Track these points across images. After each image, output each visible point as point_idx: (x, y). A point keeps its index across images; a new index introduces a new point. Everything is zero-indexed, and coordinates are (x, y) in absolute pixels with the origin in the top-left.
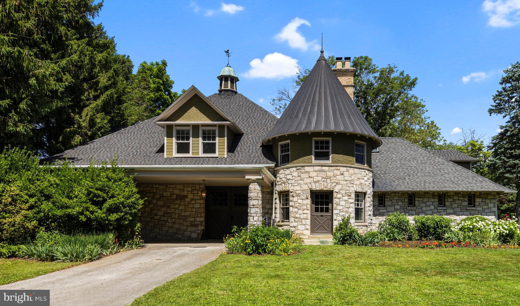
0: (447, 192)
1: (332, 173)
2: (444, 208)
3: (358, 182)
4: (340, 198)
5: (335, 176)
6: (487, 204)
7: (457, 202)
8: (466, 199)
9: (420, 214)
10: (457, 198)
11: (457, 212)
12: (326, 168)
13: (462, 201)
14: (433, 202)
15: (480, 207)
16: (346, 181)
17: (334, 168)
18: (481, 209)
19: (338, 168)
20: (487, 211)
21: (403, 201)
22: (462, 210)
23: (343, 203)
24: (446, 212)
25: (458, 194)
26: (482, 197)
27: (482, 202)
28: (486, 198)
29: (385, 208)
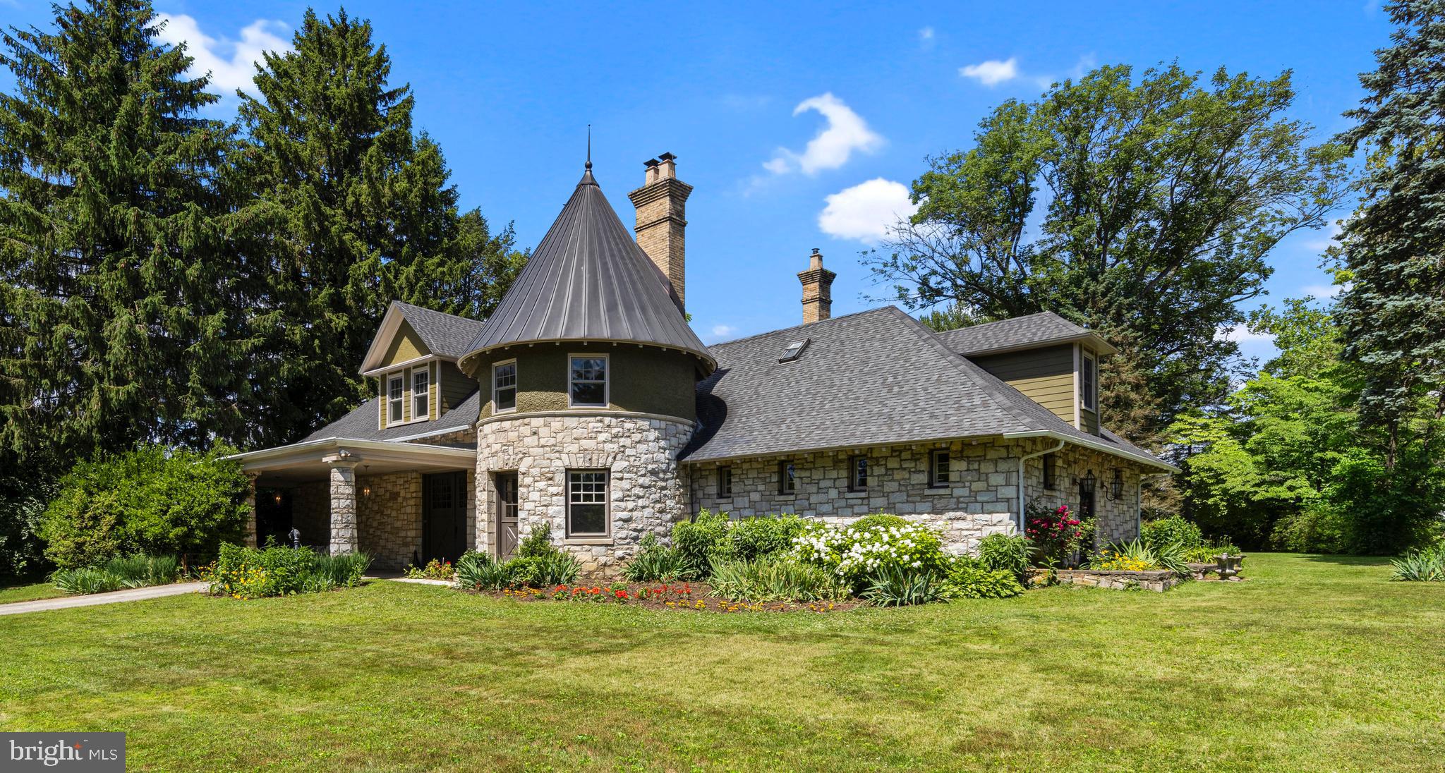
0: (871, 448)
1: (516, 433)
2: (863, 495)
3: (574, 448)
4: (529, 486)
5: (521, 439)
6: (982, 476)
7: (898, 475)
8: (924, 466)
9: (805, 512)
10: (896, 465)
11: (897, 505)
12: (507, 424)
13: (910, 472)
14: (835, 480)
15: (964, 487)
16: (543, 446)
17: (521, 421)
18: (965, 492)
19: (527, 421)
20: (985, 499)
21: (768, 480)
22: (910, 499)
23: (535, 496)
24: (868, 505)
25: (901, 452)
26: (968, 457)
27: (968, 470)
28: (983, 458)
29: (730, 500)
